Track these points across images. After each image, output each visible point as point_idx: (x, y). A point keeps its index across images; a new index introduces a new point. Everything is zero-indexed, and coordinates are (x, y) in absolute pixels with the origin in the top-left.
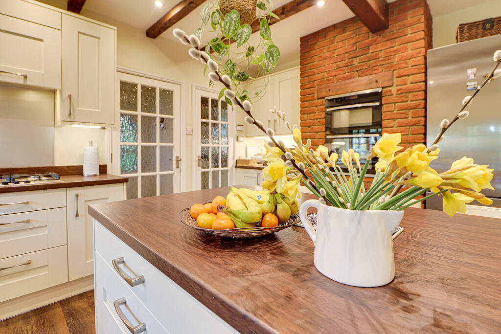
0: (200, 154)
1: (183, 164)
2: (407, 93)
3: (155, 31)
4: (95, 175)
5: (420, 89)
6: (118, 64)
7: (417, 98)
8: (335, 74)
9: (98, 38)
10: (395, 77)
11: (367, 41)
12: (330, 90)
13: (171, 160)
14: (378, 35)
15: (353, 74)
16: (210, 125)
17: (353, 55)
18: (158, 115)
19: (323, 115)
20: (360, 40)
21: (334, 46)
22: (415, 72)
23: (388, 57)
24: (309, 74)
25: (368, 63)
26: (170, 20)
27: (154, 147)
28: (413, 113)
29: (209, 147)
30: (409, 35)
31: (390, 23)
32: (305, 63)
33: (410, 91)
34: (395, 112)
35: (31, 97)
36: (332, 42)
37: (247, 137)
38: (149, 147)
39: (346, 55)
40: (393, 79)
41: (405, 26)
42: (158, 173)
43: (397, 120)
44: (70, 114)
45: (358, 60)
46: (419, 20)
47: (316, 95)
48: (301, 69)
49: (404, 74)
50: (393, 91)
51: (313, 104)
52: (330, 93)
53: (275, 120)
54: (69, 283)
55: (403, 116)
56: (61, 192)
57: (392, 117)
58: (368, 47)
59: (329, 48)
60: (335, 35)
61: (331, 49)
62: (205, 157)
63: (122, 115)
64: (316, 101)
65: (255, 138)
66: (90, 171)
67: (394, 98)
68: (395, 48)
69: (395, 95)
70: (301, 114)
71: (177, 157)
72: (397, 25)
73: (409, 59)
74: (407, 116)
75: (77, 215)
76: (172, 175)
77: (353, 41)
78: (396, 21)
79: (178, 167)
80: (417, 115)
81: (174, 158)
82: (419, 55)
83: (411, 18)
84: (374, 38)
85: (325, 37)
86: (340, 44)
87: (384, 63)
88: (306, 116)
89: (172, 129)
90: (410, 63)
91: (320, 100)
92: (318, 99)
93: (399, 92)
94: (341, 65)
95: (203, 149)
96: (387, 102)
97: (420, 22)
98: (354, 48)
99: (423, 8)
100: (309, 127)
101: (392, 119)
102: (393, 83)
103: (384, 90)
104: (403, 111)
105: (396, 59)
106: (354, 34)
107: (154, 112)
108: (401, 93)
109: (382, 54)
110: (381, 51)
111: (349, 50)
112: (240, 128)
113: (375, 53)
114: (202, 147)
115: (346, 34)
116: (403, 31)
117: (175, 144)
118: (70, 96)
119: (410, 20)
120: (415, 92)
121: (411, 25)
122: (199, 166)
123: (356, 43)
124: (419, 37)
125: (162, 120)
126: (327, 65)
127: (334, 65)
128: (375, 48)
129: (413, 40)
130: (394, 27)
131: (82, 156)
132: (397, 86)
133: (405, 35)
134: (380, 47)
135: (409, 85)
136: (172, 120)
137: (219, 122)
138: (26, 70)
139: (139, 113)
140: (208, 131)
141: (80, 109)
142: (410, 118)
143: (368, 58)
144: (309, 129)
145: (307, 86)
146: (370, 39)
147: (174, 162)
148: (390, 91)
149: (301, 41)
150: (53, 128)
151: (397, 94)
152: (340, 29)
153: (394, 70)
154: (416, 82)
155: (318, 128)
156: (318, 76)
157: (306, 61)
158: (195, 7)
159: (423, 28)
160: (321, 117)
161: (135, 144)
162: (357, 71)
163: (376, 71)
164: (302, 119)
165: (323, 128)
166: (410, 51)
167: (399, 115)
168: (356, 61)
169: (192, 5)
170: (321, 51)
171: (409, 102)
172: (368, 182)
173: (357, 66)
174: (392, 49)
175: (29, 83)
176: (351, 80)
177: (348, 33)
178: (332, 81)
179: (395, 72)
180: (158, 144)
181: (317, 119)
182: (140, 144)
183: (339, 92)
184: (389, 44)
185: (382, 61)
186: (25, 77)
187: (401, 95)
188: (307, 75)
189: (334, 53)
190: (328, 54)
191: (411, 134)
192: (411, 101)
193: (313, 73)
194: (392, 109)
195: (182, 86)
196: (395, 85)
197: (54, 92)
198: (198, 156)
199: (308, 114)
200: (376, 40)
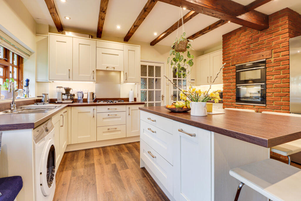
0: (172, 94)
1: (165, 98)
2: (280, 61)
3: (154, 43)
4: (133, 102)
5: (286, 59)
6: (141, 58)
7: (285, 64)
8: (241, 53)
9: (134, 51)
10: (273, 53)
11: (257, 35)
12: (238, 61)
13: (160, 97)
14: (263, 32)
15: (250, 52)
16: (177, 80)
17: (250, 43)
18: (155, 78)
19: (235, 74)
20: (253, 35)
21: (240, 38)
22: (284, 50)
23: (269, 43)
24: (227, 53)
25: (258, 46)
26: (160, 39)
27: (153, 91)
28: (283, 72)
29: (177, 91)
30: (280, 31)
31: (269, 26)
32: (225, 48)
33: (281, 60)
34: (273, 71)
35: (113, 74)
36: (239, 37)
37: (196, 85)
38: (151, 91)
39: (247, 43)
40: (272, 54)
41: (278, 26)
42: (154, 102)
43: (275, 76)
44: (126, 80)
45: (253, 45)
46: (286, 23)
47: (231, 64)
48: (223, 51)
49: (278, 51)
50: (272, 60)
51: (229, 68)
52: (239, 62)
53: (211, 77)
54: (126, 138)
55: (278, 73)
56: (124, 106)
57: (272, 74)
58: (258, 38)
59: (237, 40)
60: (241, 33)
61: (238, 40)
62: (175, 95)
63: (142, 78)
64: (231, 66)
65: (201, 86)
66: (131, 100)
67: (272, 64)
68: (273, 38)
69: (273, 63)
70: (223, 73)
71: (163, 95)
72: (273, 26)
73: (280, 44)
74: (280, 73)
75: (129, 115)
76: (160, 103)
77: (250, 36)
78: (273, 24)
79: (163, 100)
80: (285, 73)
81: (161, 96)
82: (286, 41)
83: (281, 22)
84: (261, 33)
85: (235, 34)
86: (243, 37)
87: (267, 46)
88: (225, 75)
89: (160, 83)
90: (281, 45)
91: (233, 66)
92: (232, 66)
93: (275, 61)
94: (244, 48)
95: (174, 92)
96: (269, 66)
97: (286, 24)
98: (251, 39)
99: (287, 16)
100: (227, 80)
101: (272, 75)
102: (272, 56)
103: (267, 60)
104: (277, 71)
105: (274, 43)
106: (250, 32)
107: (153, 76)
108: (276, 62)
109: (266, 42)
110: (265, 40)
111: (248, 40)
112: (192, 81)
113: (261, 41)
114: (174, 91)
115: (246, 32)
116: (277, 29)
117: (162, 89)
118: (126, 73)
119: (280, 23)
120: (284, 60)
121: (281, 25)
122: (172, 99)
123: (252, 36)
124: (285, 32)
125: (156, 80)
126: (236, 48)
127: (240, 48)
128: (262, 39)
129: (283, 33)
130: (272, 27)
131: (129, 95)
132: (274, 58)
133: (278, 31)
134: (265, 38)
135: (281, 57)
136: (160, 79)
137: (182, 79)
138: (114, 66)
139: (147, 77)
140: (176, 83)
141: (129, 77)
142: (281, 75)
143: (258, 44)
144: (227, 81)
145: (226, 60)
146: (259, 34)
147: (161, 97)
148: (271, 60)
149: (223, 37)
150: (119, 85)
151: (274, 62)
152: (243, 30)
153: (272, 50)
154: (285, 55)
155: (232, 80)
156: (232, 54)
157: (225, 47)
158: (169, 34)
159: (288, 27)
160: (234, 75)
161: (146, 90)
162: (252, 51)
163: (263, 51)
164: (224, 76)
165: (235, 80)
166: (281, 39)
167: (275, 73)
168: (252, 46)
169: (168, 33)
170: (233, 41)
171: (281, 66)
172: (259, 108)
173: (252, 49)
174: (271, 39)
175: (115, 70)
176: (249, 56)
177: (247, 32)
178: (239, 56)
179: (273, 50)
180: (155, 90)
181: (231, 76)
182: (148, 90)
183: (243, 62)
184: (269, 36)
185: (266, 45)
186: (114, 68)
187: (277, 62)
188: (226, 54)
189: (240, 42)
190: (237, 43)
191: (282, 83)
192: (282, 65)
193: (229, 53)
194: (272, 70)
195: (165, 64)
196: (273, 57)
197: (120, 72)
198: (172, 95)
199: (227, 73)
200: (262, 34)
